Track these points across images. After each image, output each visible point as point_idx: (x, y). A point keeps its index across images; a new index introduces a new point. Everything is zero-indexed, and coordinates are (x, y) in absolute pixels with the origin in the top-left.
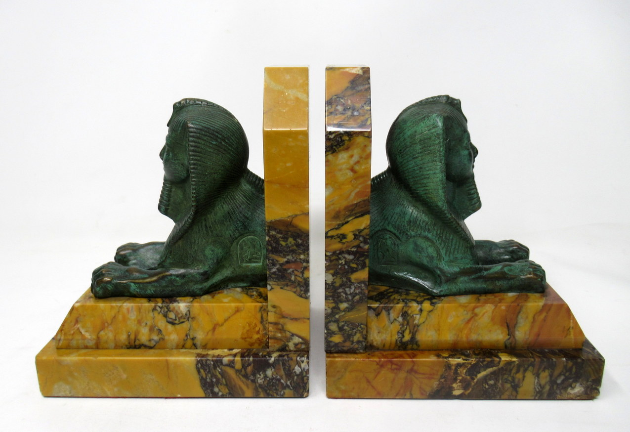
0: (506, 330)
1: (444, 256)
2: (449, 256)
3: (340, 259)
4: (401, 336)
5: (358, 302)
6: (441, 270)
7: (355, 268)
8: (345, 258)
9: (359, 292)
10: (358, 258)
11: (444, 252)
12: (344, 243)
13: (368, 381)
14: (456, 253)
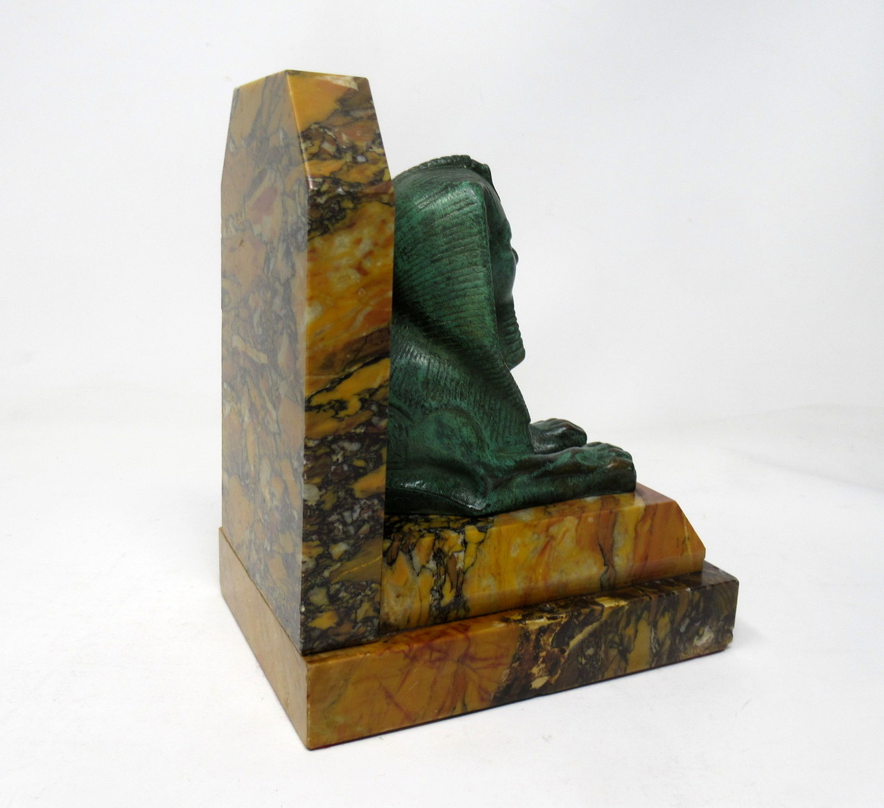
0: (599, 557)
1: (488, 440)
2: (497, 440)
3: (333, 452)
4: (437, 595)
5: (367, 537)
6: (486, 466)
7: (361, 468)
8: (343, 449)
9: (369, 517)
10: (369, 446)
11: (489, 433)
12: (341, 420)
13: (389, 696)
14: (507, 433)
